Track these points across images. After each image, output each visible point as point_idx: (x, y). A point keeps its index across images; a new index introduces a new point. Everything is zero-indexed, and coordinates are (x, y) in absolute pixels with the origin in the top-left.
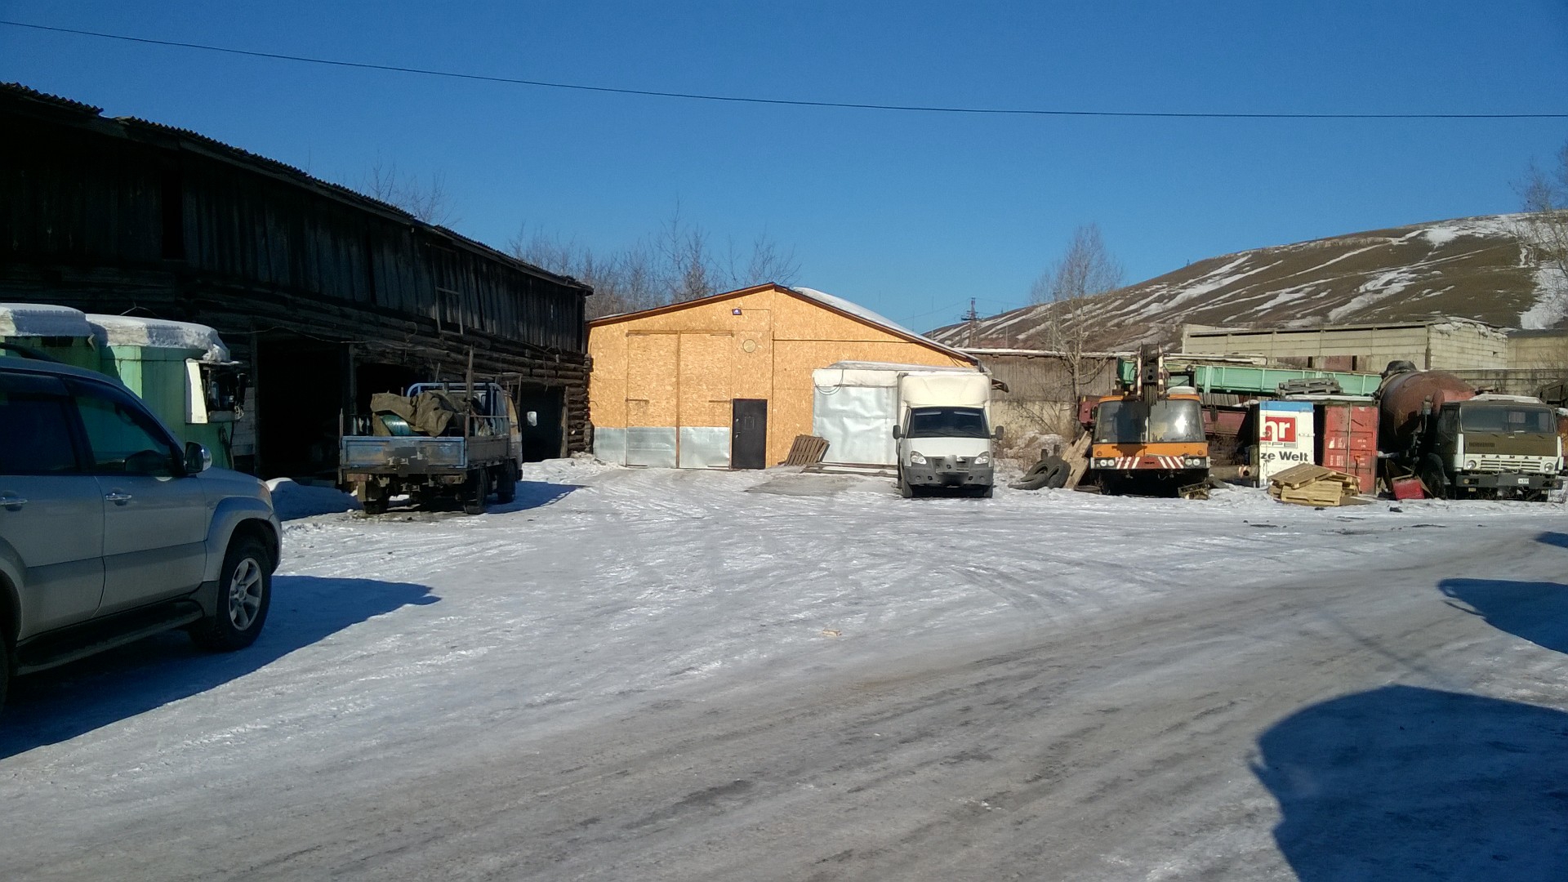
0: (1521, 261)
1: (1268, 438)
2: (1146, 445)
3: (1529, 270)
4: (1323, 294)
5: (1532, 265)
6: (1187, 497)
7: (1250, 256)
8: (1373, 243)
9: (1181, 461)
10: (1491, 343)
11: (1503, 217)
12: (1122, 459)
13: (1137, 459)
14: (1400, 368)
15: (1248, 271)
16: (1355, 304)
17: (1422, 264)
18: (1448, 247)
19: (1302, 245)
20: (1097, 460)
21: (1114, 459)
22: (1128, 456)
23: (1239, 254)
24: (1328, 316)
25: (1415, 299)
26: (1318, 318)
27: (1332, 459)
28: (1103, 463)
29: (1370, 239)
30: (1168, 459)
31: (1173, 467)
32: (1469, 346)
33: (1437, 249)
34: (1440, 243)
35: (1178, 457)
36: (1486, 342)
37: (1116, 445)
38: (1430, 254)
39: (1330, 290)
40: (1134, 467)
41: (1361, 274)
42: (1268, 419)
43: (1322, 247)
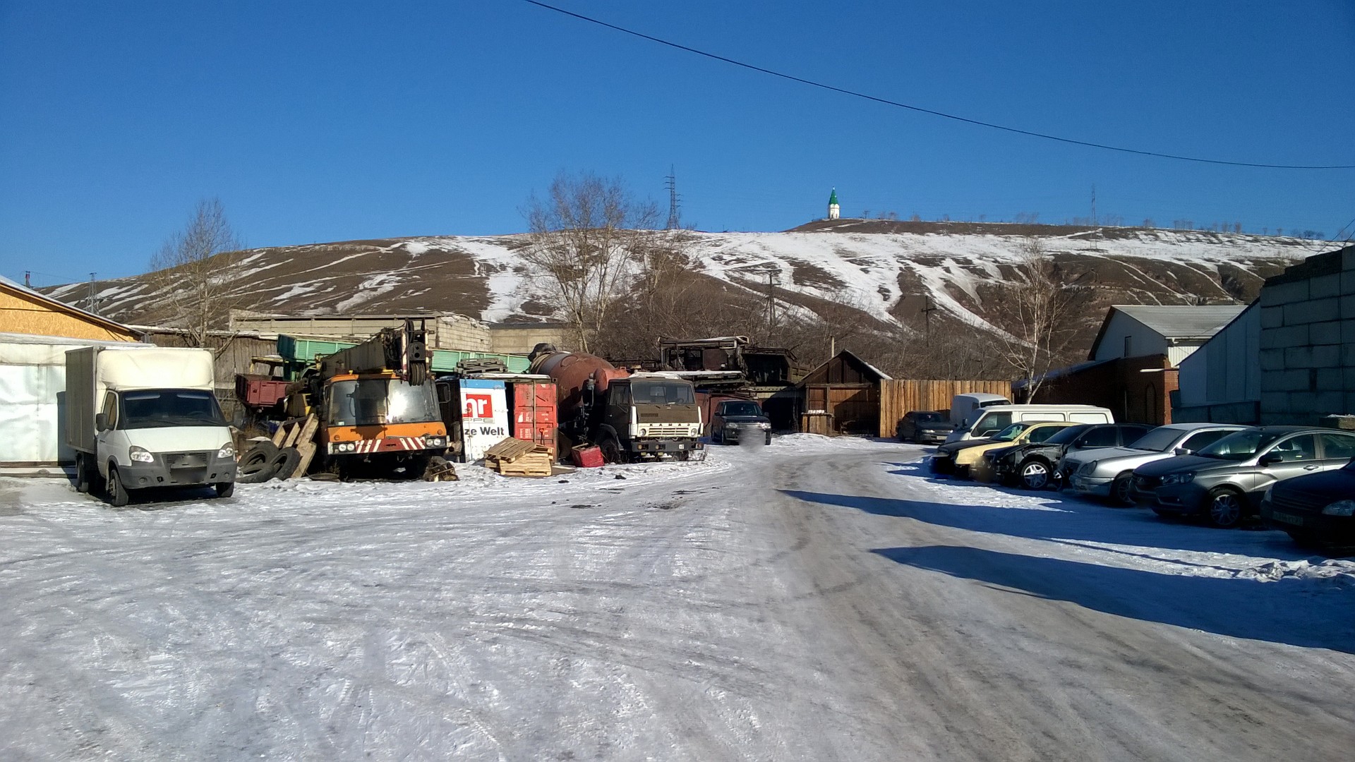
0: (475, 271)
1: (469, 415)
2: (386, 426)
3: (481, 278)
4: (330, 290)
5: (484, 275)
6: (437, 479)
7: (264, 253)
8: (366, 250)
9: (422, 441)
10: (479, 332)
11: (459, 238)
12: (363, 442)
13: (379, 442)
14: (546, 350)
15: (264, 266)
16: (357, 299)
17: (404, 269)
18: (423, 257)
19: (309, 247)
20: (336, 445)
21: (354, 444)
22: (368, 439)
23: (255, 251)
24: (336, 308)
25: (402, 297)
26: (328, 309)
27: (521, 432)
28: (342, 448)
29: (363, 247)
30: (410, 440)
31: (415, 448)
32: (465, 334)
33: (415, 258)
34: (417, 254)
35: (419, 438)
36: (476, 332)
37: (354, 428)
38: (410, 262)
39: (335, 286)
40: (375, 450)
41: (359, 274)
42: (468, 397)
43: (325, 250)
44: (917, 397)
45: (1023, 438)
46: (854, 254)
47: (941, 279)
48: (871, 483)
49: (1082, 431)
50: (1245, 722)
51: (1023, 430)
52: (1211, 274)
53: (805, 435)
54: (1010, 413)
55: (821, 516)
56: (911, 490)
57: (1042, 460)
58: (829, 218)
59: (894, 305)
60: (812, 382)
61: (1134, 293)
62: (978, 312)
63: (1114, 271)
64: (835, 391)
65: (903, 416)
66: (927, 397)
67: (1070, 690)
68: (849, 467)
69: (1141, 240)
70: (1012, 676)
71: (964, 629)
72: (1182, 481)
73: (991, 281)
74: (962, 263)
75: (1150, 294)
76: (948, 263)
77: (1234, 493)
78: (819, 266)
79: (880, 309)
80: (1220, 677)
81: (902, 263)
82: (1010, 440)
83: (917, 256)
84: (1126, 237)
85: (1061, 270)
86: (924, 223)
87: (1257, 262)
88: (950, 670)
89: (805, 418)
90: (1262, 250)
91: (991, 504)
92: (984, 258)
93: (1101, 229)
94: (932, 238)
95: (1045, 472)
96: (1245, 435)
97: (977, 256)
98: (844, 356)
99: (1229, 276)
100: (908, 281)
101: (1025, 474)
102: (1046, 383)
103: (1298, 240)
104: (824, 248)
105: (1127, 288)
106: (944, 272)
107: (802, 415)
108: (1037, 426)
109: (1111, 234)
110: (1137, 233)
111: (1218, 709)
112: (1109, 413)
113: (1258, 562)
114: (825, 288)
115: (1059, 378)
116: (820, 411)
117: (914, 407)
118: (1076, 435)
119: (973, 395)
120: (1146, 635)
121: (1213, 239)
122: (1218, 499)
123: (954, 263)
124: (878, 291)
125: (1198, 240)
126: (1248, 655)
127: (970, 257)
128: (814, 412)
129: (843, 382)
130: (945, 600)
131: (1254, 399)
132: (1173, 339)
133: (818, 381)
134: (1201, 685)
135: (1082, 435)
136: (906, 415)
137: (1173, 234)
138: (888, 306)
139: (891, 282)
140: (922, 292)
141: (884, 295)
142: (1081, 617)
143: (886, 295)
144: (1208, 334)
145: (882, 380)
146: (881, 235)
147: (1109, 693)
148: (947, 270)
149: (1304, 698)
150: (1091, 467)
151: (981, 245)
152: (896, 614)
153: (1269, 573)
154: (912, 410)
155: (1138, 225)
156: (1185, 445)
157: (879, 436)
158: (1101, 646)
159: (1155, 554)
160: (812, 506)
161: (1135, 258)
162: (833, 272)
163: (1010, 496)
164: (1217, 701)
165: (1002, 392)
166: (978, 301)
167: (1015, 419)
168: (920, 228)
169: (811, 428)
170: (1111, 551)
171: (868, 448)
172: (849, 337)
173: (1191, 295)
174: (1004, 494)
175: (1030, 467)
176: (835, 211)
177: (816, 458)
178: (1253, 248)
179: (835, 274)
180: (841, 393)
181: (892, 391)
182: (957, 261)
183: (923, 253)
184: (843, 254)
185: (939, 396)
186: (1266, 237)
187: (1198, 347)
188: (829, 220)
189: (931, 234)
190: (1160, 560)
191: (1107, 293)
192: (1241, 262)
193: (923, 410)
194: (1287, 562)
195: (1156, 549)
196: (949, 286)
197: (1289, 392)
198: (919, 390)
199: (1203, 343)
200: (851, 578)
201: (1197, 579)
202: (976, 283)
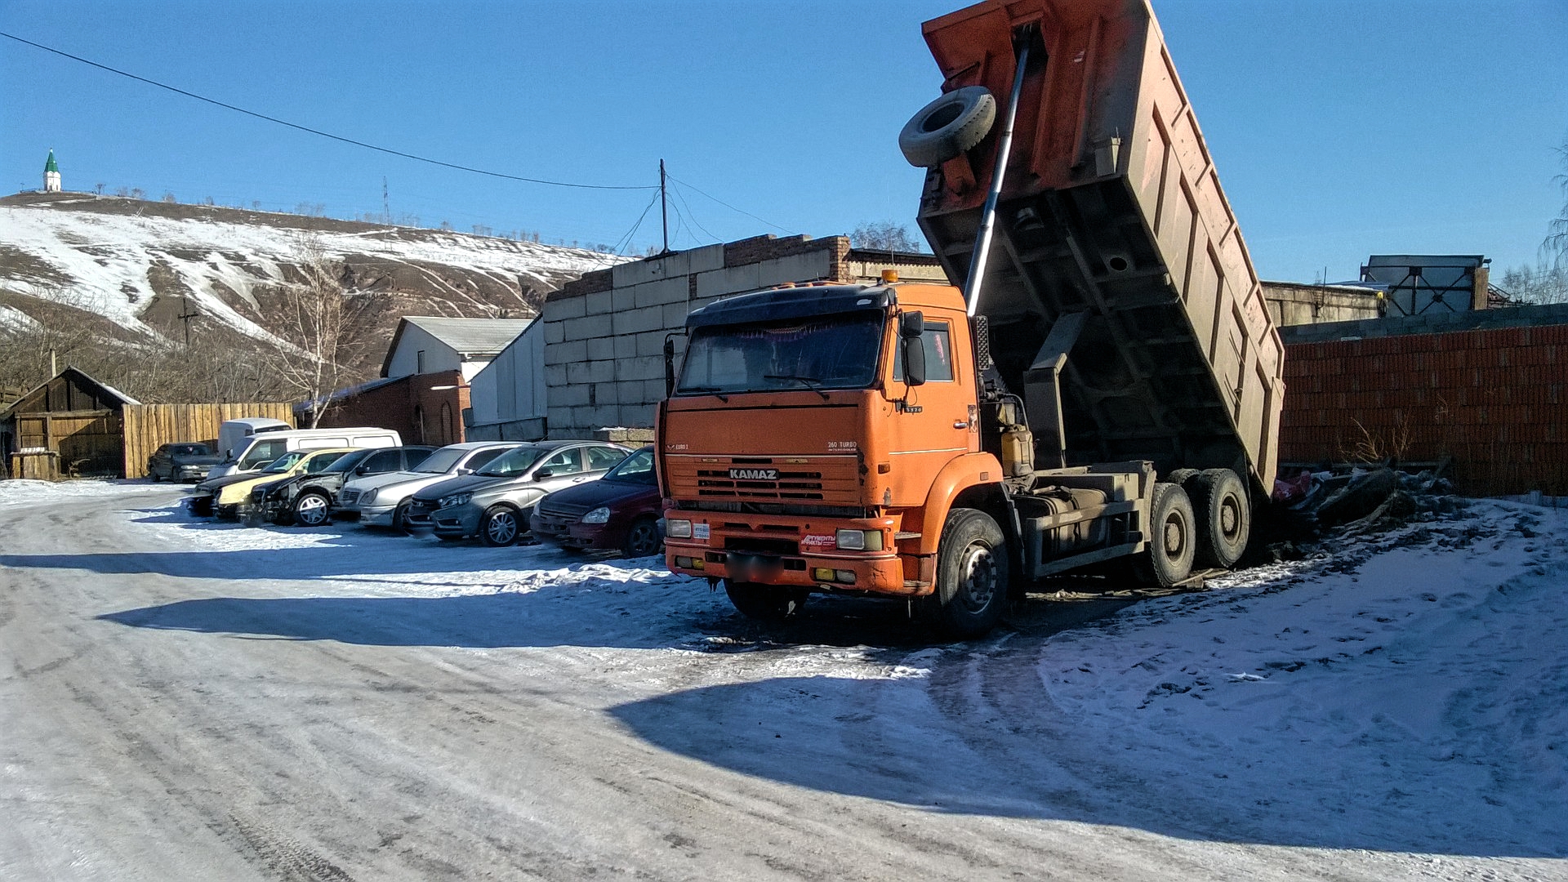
44: (174, 426)
45: (300, 468)
46: (85, 240)
47: (207, 277)
48: (106, 536)
49: (363, 458)
50: (480, 723)
51: (300, 458)
52: (511, 284)
53: (17, 482)
54: (284, 441)
55: (33, 583)
56: (160, 540)
57: (320, 491)
58: (46, 189)
59: (144, 309)
60: (25, 411)
61: (435, 302)
62: (256, 320)
63: (414, 277)
64: (58, 421)
65: (156, 449)
66: (187, 425)
67: (311, 727)
68: (78, 519)
69: (439, 244)
70: (251, 726)
71: (204, 687)
72: (460, 502)
73: (271, 283)
74: (232, 259)
75: (451, 304)
76: (214, 257)
77: (511, 510)
78: (33, 254)
79: (124, 313)
80: (467, 687)
81: (153, 255)
82: (285, 472)
83: (173, 247)
84: (423, 240)
85: (352, 272)
86: (181, 206)
87: (554, 274)
88: (180, 732)
89: (16, 460)
90: (560, 262)
91: (260, 546)
92: (261, 254)
93: (396, 229)
94: (192, 225)
95: (324, 505)
96: (521, 451)
97: (252, 251)
98: (69, 375)
99: (529, 288)
100: (159, 276)
101: (301, 509)
102: (333, 404)
103: (593, 253)
104: (40, 230)
105: (427, 296)
106: (210, 269)
107: (12, 456)
108: (314, 454)
109: (407, 235)
110: (435, 235)
111: (456, 716)
112: (395, 434)
113: (522, 575)
114: (43, 284)
115: (347, 398)
116: (38, 449)
117: (171, 438)
118: (358, 461)
119: (246, 421)
120: (403, 660)
121: (512, 247)
122: (495, 517)
123: (222, 258)
124: (121, 290)
125: (498, 248)
126: (495, 662)
127: (243, 252)
128: (30, 450)
129: (69, 410)
130: (186, 660)
131: (541, 415)
132: (466, 354)
133: (33, 409)
134: (446, 697)
135: (363, 461)
136: (160, 449)
137: (472, 239)
138: (136, 309)
139: (138, 278)
140: (182, 293)
141: (130, 296)
142: (339, 653)
143: (132, 296)
144: (497, 349)
145: (124, 406)
146: (121, 216)
147: (353, 723)
148: (214, 266)
149: (536, 692)
150: (371, 495)
151: (256, 238)
152: (122, 684)
153: (531, 584)
154: (168, 442)
155: (437, 226)
156: (467, 465)
157: (124, 477)
158: (354, 678)
159: (428, 579)
160: (19, 572)
161: (433, 263)
162: (55, 263)
163: (283, 535)
164: (457, 709)
165: (284, 414)
166: (255, 307)
167: (291, 447)
168: (176, 211)
169: (25, 472)
170: (384, 581)
171: (108, 493)
172: (77, 350)
173: (492, 306)
174: (276, 534)
175: (307, 501)
176: (55, 181)
177: (32, 510)
178: (551, 259)
179: (58, 265)
180: (67, 424)
181: (140, 419)
182: (227, 256)
183: (181, 244)
184: (68, 238)
185: (202, 423)
186: (563, 249)
187: (488, 363)
188: (45, 192)
189: (190, 220)
190: (432, 584)
191: (404, 302)
192: (540, 273)
193: (182, 441)
194: (549, 572)
195: (430, 574)
196: (217, 286)
197: (573, 407)
198: (176, 416)
199: (494, 359)
200: (67, 652)
201: (463, 598)
202: (252, 284)
